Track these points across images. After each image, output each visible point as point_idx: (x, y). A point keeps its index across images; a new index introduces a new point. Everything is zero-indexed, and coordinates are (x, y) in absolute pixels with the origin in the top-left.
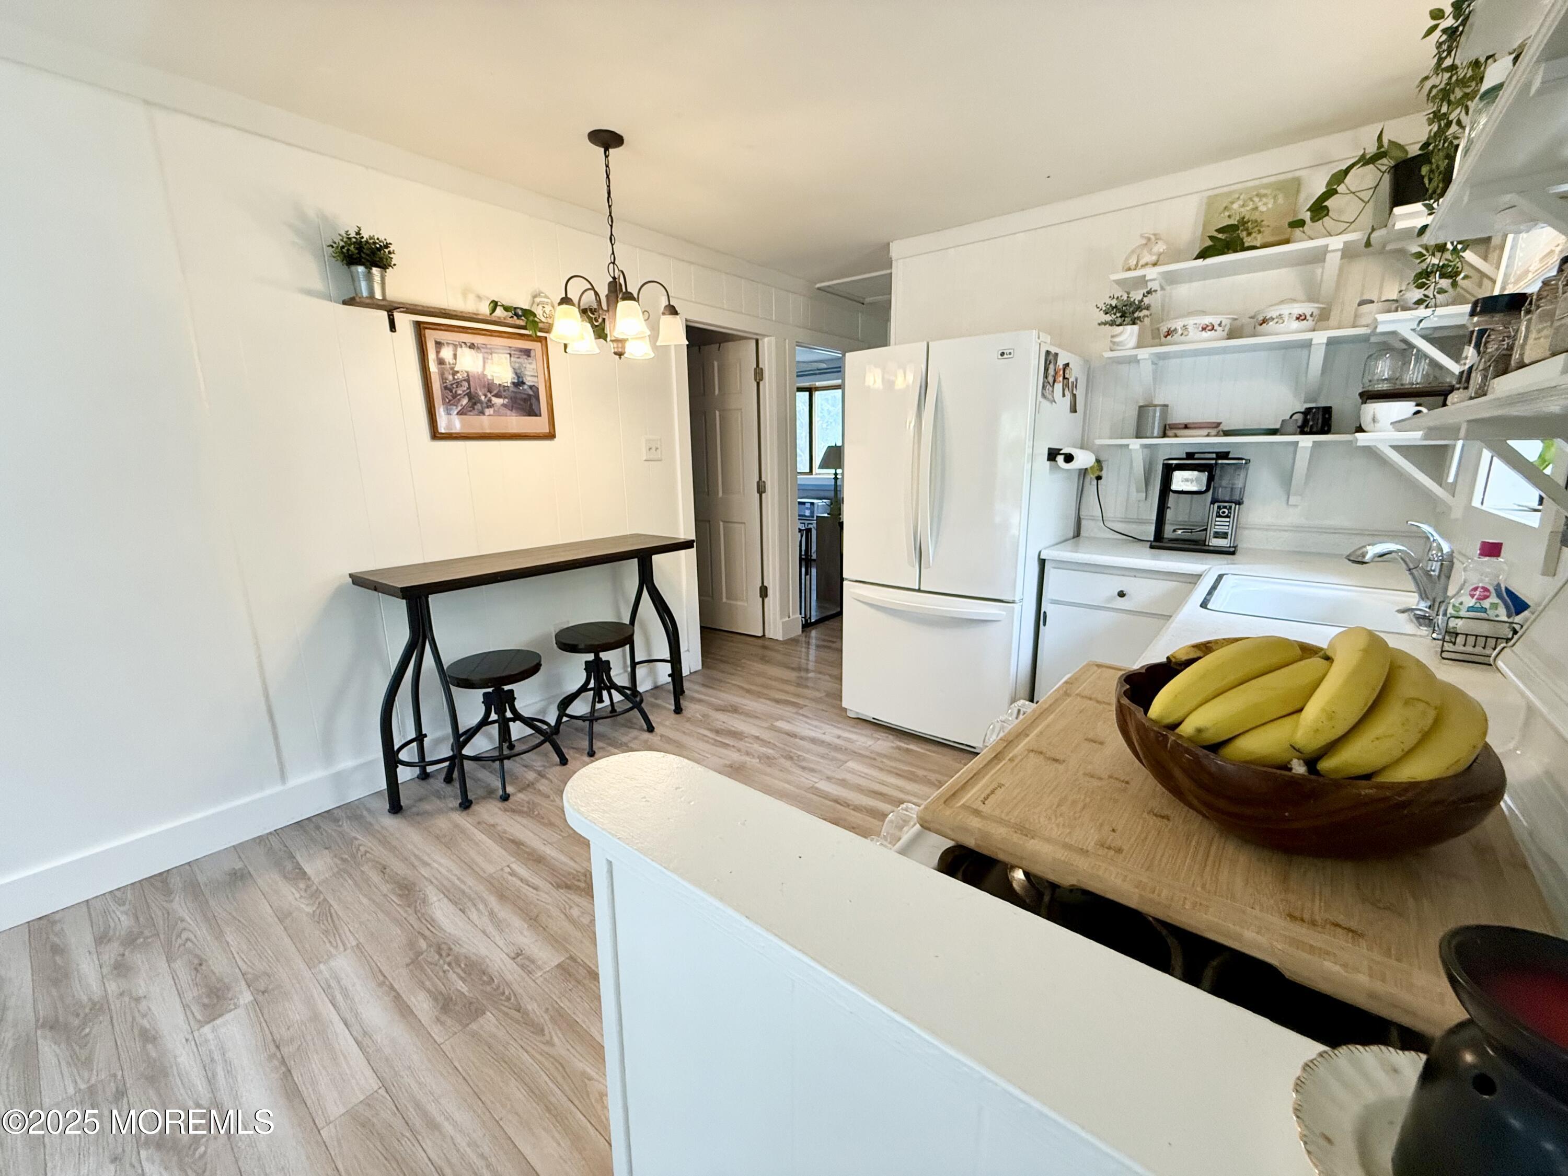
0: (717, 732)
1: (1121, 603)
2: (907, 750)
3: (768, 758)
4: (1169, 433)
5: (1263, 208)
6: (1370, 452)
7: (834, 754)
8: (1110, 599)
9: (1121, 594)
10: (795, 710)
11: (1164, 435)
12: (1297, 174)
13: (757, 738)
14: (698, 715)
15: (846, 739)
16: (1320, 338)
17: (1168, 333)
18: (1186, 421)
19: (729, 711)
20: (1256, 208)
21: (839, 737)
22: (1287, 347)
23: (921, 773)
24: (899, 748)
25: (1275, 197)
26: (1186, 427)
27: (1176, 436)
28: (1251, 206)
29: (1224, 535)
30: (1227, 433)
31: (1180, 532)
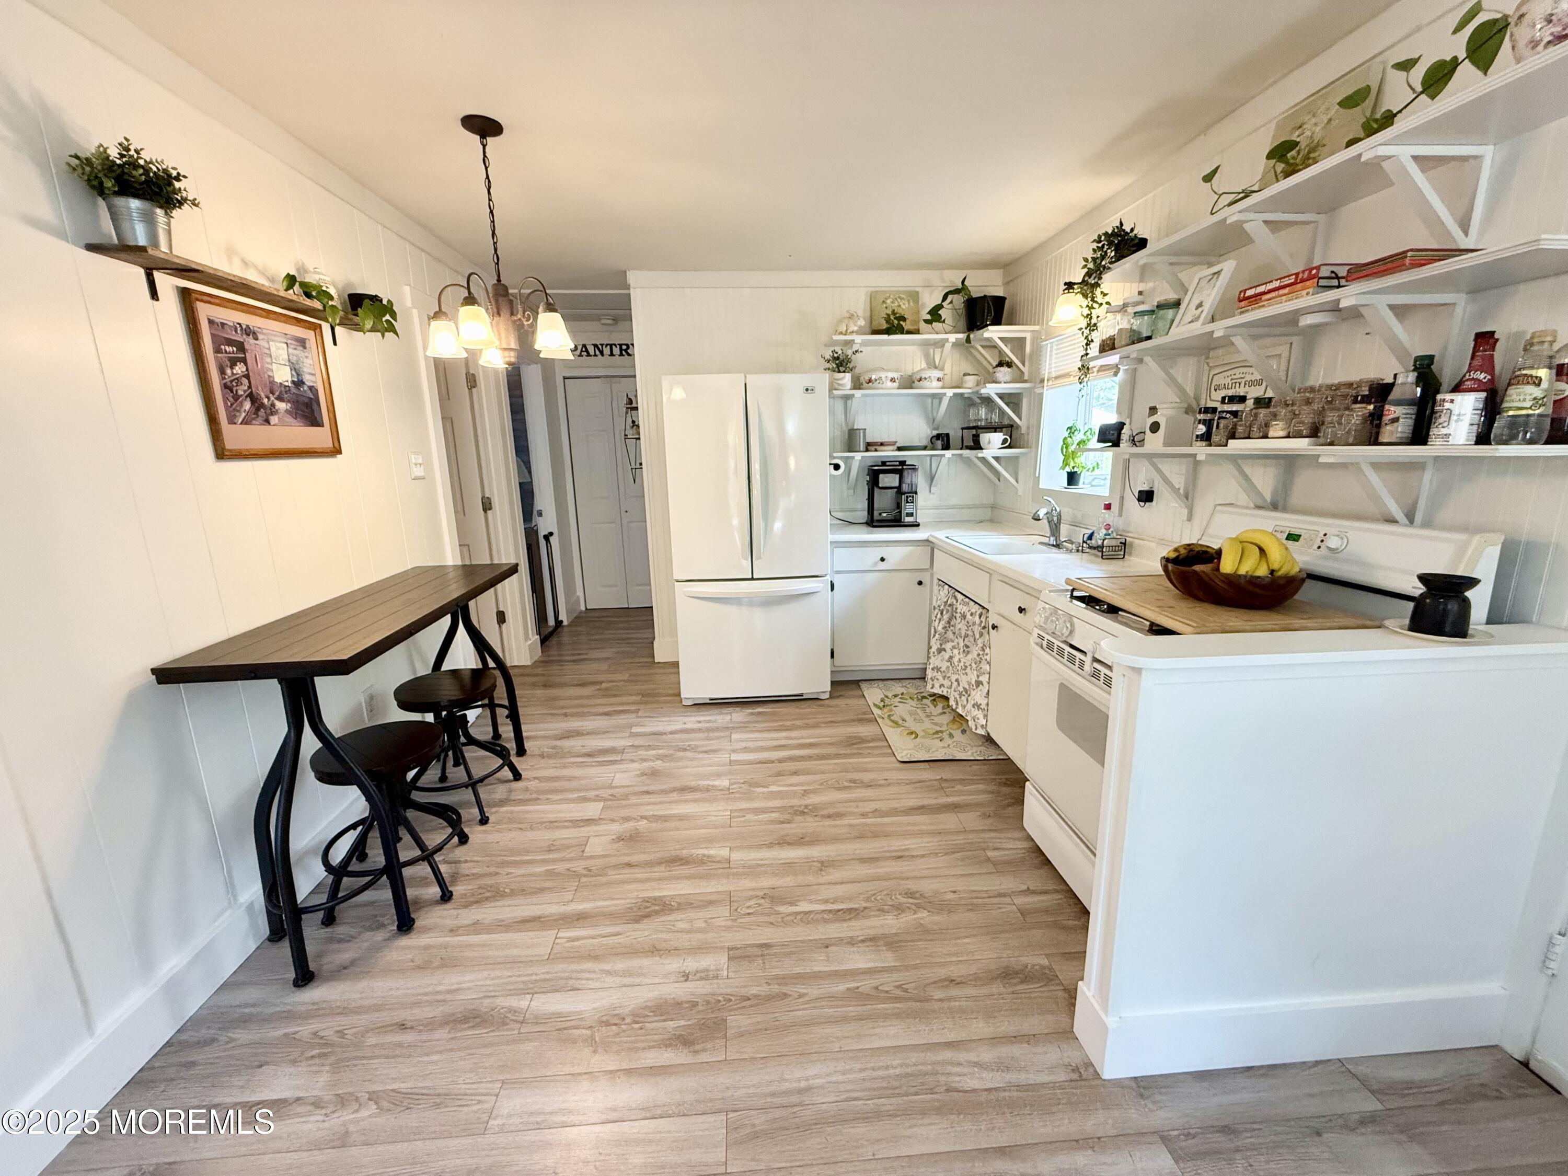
0: (589, 755)
1: (882, 566)
2: (760, 713)
3: (666, 756)
4: (869, 448)
5: (903, 307)
6: (984, 460)
7: (711, 735)
8: (876, 564)
9: (882, 559)
10: (633, 716)
11: (867, 450)
12: (917, 289)
13: (632, 746)
14: (546, 750)
15: (709, 721)
16: (950, 393)
17: (870, 381)
18: (883, 441)
19: (573, 736)
20: (900, 306)
21: (700, 722)
22: (934, 396)
23: (789, 723)
24: (752, 714)
25: (909, 301)
26: (882, 444)
27: (876, 450)
28: (896, 304)
29: (911, 515)
30: (900, 449)
31: (885, 515)
